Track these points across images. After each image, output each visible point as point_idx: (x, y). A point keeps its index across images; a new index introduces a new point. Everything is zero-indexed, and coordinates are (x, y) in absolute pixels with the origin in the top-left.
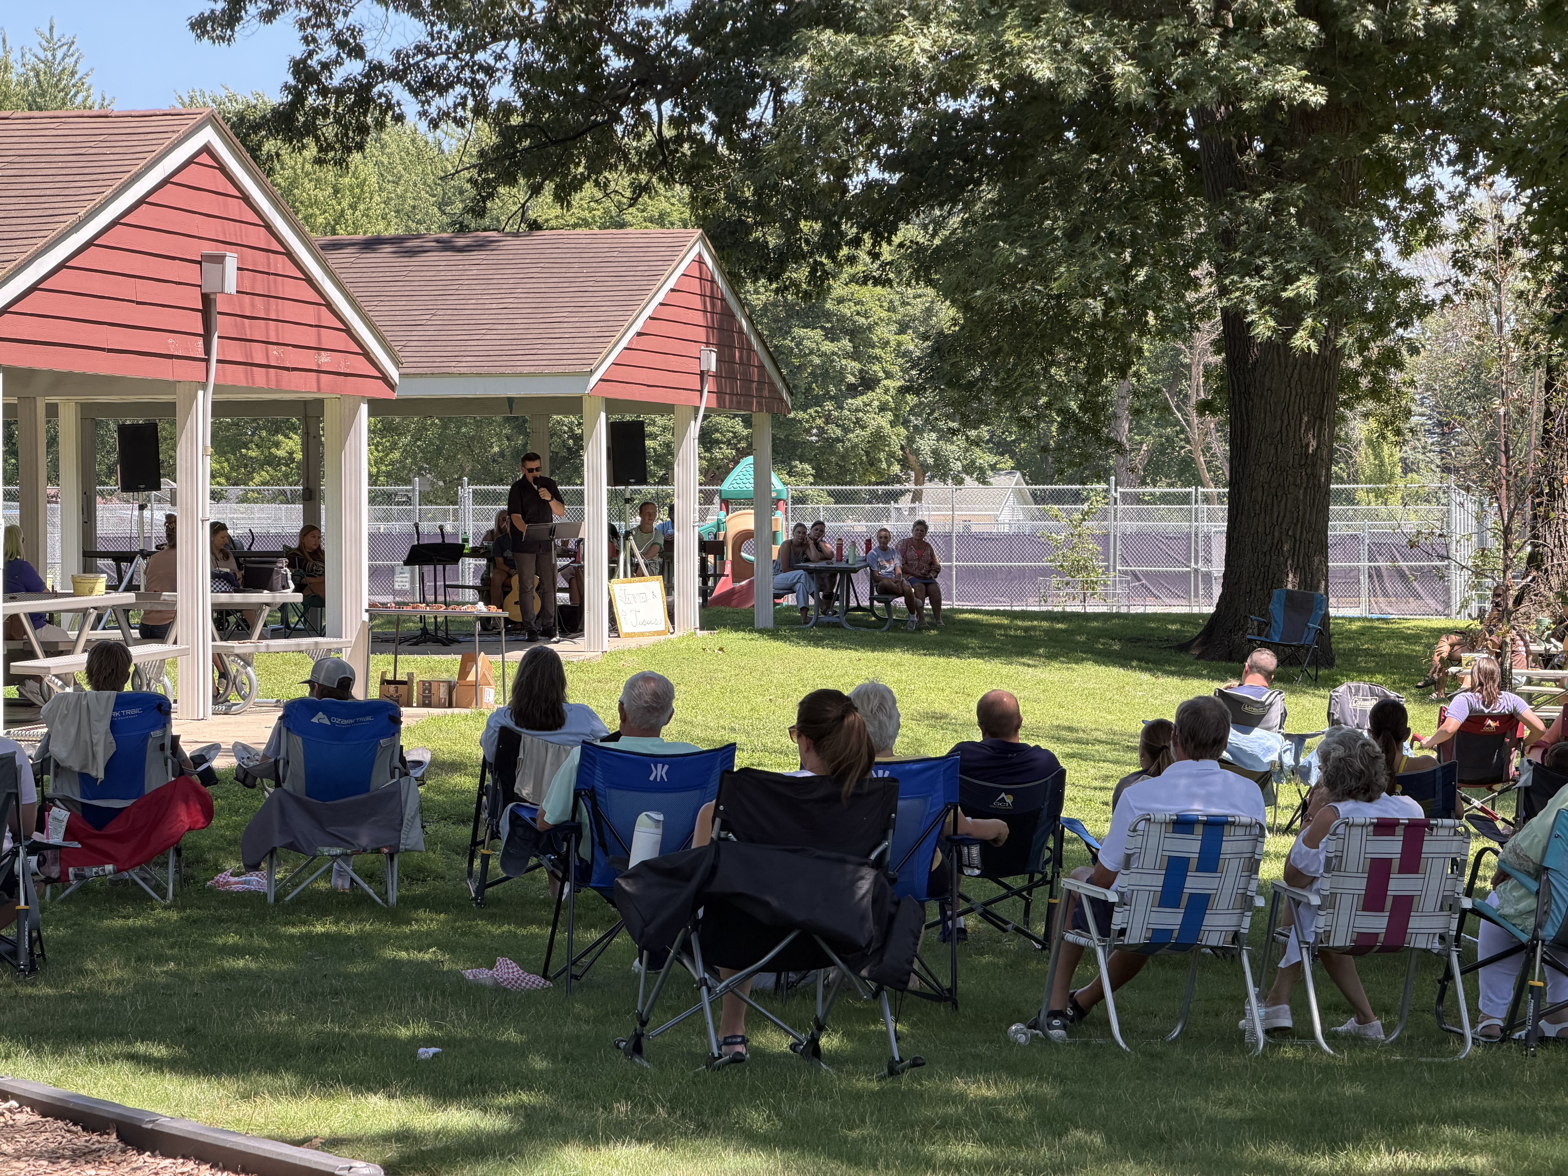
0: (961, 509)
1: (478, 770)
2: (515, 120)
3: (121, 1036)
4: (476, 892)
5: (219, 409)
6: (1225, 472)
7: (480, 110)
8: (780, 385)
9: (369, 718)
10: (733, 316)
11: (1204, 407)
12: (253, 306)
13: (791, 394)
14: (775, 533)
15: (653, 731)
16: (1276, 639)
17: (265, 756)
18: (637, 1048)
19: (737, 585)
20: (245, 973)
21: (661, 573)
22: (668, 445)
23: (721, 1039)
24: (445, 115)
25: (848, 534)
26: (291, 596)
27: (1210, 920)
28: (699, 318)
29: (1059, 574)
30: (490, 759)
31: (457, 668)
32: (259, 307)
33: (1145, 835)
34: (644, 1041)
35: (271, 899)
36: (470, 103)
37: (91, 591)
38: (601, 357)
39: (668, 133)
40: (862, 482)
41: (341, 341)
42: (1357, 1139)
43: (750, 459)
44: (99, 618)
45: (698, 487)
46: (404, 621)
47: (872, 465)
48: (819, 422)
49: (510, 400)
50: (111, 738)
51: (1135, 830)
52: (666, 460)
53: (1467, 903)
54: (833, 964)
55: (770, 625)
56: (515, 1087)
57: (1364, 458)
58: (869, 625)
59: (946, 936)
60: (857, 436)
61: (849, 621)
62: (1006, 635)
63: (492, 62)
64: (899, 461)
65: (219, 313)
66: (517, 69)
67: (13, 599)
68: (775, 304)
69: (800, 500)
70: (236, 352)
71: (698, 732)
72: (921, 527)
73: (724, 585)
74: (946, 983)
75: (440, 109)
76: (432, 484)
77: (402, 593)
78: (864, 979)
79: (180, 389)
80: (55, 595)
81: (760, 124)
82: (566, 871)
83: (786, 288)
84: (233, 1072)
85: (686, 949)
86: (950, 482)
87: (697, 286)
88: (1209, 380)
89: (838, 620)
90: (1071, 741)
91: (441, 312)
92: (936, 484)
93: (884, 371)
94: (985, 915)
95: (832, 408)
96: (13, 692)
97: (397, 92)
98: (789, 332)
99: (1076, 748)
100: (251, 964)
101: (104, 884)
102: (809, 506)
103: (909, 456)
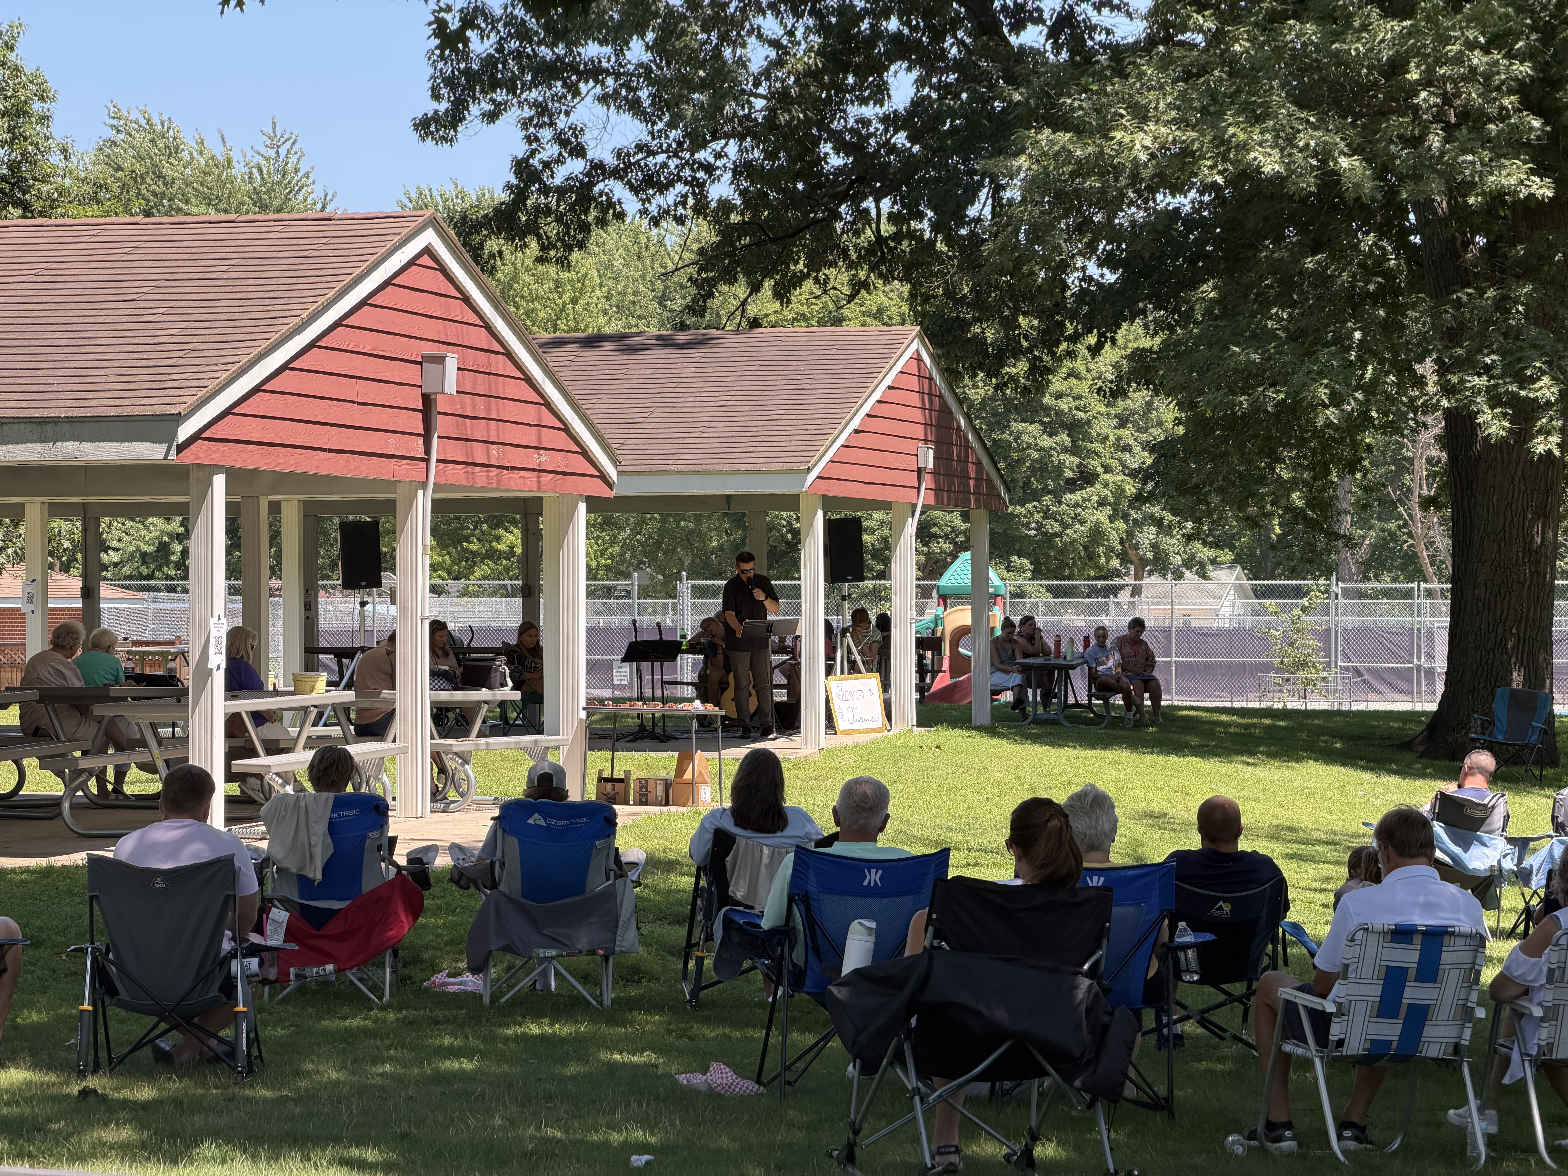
0: (1180, 604)
2: (735, 218)
3: (336, 1140)
4: (691, 995)
5: (438, 506)
6: (1448, 571)
7: (701, 208)
8: (998, 482)
9: (584, 820)
10: (951, 413)
11: (1427, 503)
12: (474, 406)
13: (1008, 490)
16: (1500, 738)
17: (479, 858)
18: (850, 1157)
19: (954, 680)
20: (461, 1075)
22: (885, 540)
23: (934, 1148)
24: (664, 213)
25: (1067, 629)
26: (509, 693)
27: (1429, 1031)
28: (917, 415)
29: (1277, 670)
31: (674, 764)
32: (480, 407)
33: (1363, 945)
34: (857, 1150)
35: (486, 1000)
36: (691, 201)
37: (312, 690)
38: (818, 454)
39: (887, 229)
40: (1081, 577)
41: (561, 440)
43: (967, 555)
44: (320, 715)
45: (915, 582)
46: (622, 719)
47: (1090, 559)
48: (1037, 516)
49: (728, 497)
50: (329, 840)
51: (1352, 940)
52: (883, 552)
54: (1047, 1074)
55: (987, 720)
58: (1088, 722)
59: (1162, 1042)
60: (1076, 531)
61: (1066, 718)
62: (1226, 733)
63: (711, 160)
64: (1118, 556)
65: (439, 413)
66: (736, 167)
67: (235, 697)
68: (993, 399)
69: (1019, 594)
70: (456, 452)
71: (914, 831)
72: (1138, 624)
73: (942, 681)
74: (1162, 1090)
75: (660, 207)
76: (652, 578)
77: (621, 687)
78: (1078, 1090)
79: (400, 488)
80: (276, 693)
81: (978, 220)
82: (780, 974)
83: (1005, 384)
85: (899, 1058)
86: (1169, 576)
87: (913, 383)
88: (1432, 475)
89: (1056, 717)
90: (1289, 842)
91: (659, 410)
92: (1155, 579)
93: (1102, 466)
94: (1202, 1022)
95: (1049, 503)
96: (235, 789)
97: (618, 190)
98: (1007, 426)
99: (1295, 848)
100: (467, 1065)
101: (324, 984)
102: (1027, 600)
103: (1129, 551)
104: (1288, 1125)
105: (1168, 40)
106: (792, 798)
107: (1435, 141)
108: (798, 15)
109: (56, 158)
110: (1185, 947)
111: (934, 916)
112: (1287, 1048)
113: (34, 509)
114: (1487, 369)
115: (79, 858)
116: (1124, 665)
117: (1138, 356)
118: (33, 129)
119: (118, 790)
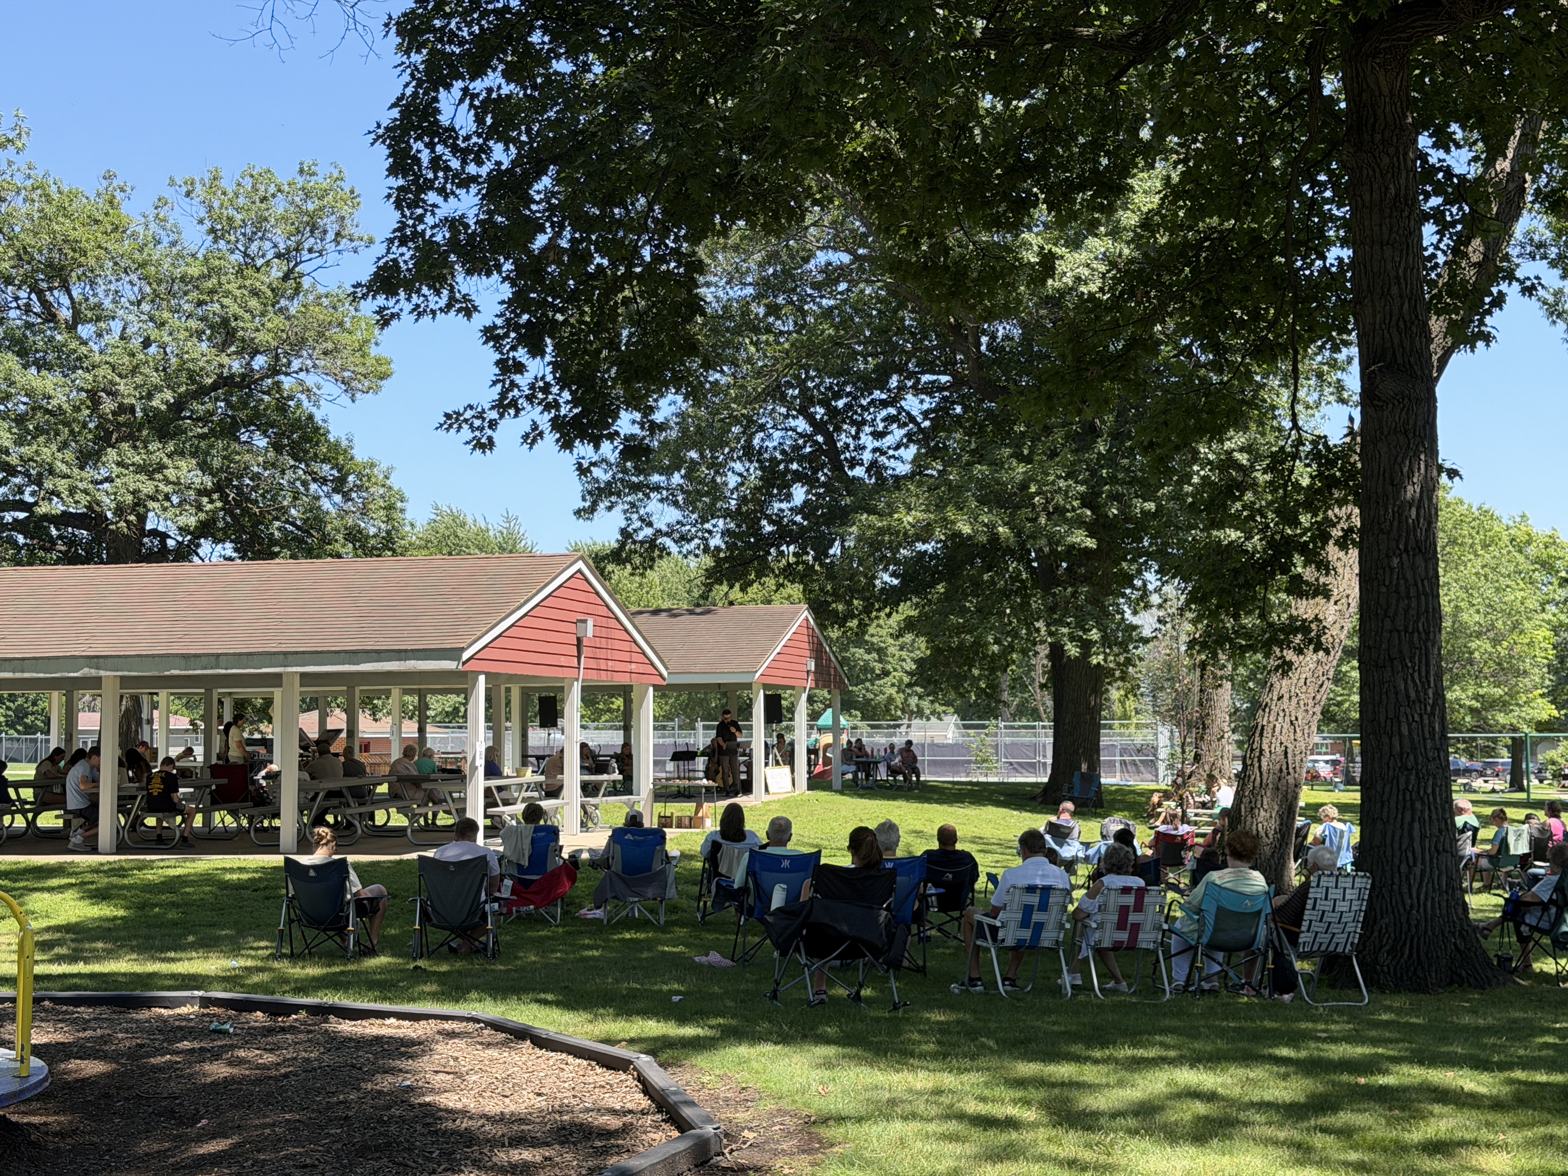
0: (929, 732)
2: (722, 555)
3: (534, 990)
4: (701, 919)
5: (584, 689)
6: (1052, 717)
7: (706, 550)
8: (844, 675)
9: (651, 836)
10: (822, 644)
11: (1042, 686)
12: (601, 643)
13: (849, 679)
15: (783, 843)
18: (774, 997)
20: (593, 958)
22: (792, 703)
24: (689, 552)
25: (877, 744)
26: (617, 776)
27: (1044, 935)
28: (806, 646)
29: (975, 763)
31: (694, 809)
32: (603, 643)
33: (1013, 894)
34: (778, 993)
35: (605, 922)
36: (702, 547)
37: (525, 775)
38: (760, 664)
39: (792, 560)
40: (883, 720)
41: (642, 659)
42: (1114, 1043)
43: (830, 710)
44: (529, 787)
45: (806, 723)
46: (670, 787)
47: (888, 711)
48: (863, 691)
49: (719, 685)
52: (791, 710)
53: (1166, 927)
54: (867, 956)
55: (840, 788)
56: (716, 1016)
57: (1117, 708)
59: (921, 940)
60: (881, 698)
62: (950, 793)
63: (711, 528)
64: (900, 710)
65: (585, 646)
66: (723, 531)
68: (842, 638)
69: (855, 728)
70: (592, 664)
72: (909, 743)
73: (819, 769)
74: (920, 963)
75: (687, 550)
76: (684, 721)
77: (669, 772)
78: (881, 963)
79: (566, 681)
80: (508, 777)
81: (834, 556)
82: (742, 909)
83: (847, 631)
84: (585, 1009)
85: (797, 950)
86: (924, 719)
87: (805, 631)
88: (1044, 673)
93: (893, 668)
94: (939, 930)
95: (869, 685)
96: (488, 822)
97: (668, 542)
98: (849, 650)
100: (596, 953)
101: (529, 914)
103: (906, 708)
104: (979, 979)
105: (920, 473)
106: (748, 826)
107: (1043, 520)
108: (751, 462)
109: (408, 528)
110: (931, 895)
112: (979, 943)
113: (396, 691)
114: (1068, 624)
115: (414, 856)
116: (903, 761)
117: (909, 618)
118: (396, 515)
119: (434, 823)
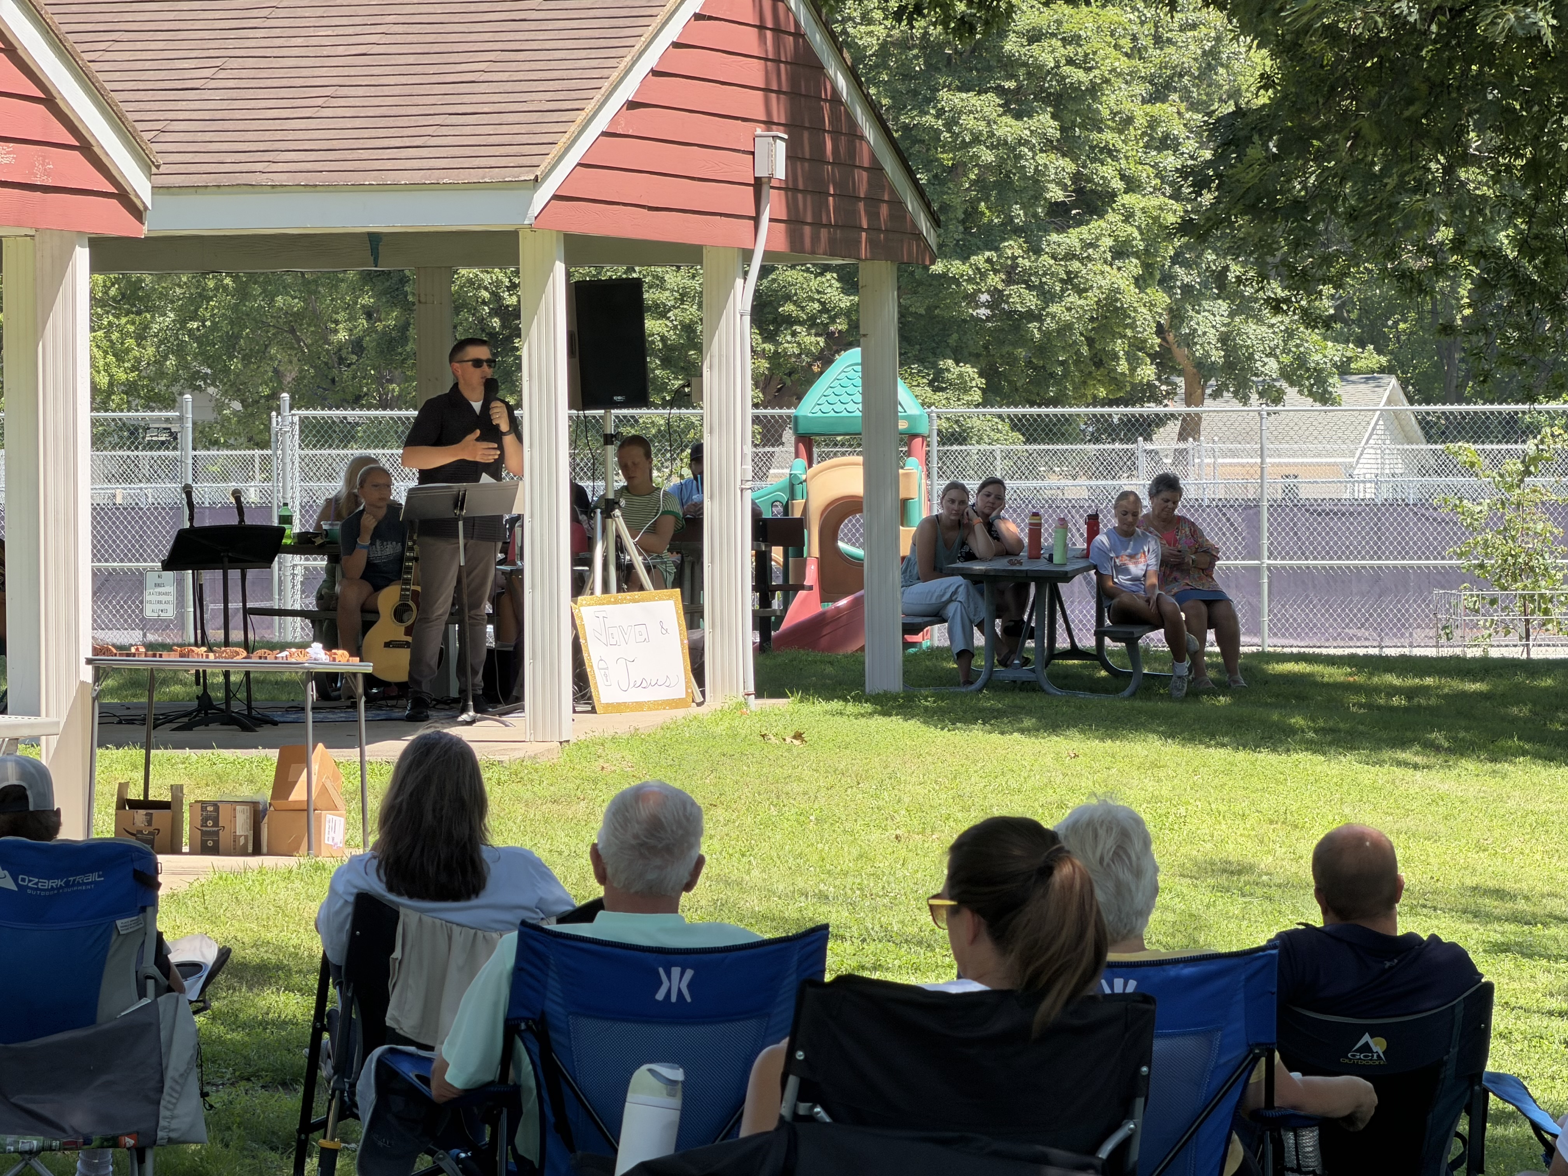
0: (1278, 453)
1: (313, 981)
8: (911, 204)
9: (94, 877)
10: (820, 68)
13: (936, 221)
14: (904, 504)
19: (830, 606)
21: (678, 582)
22: (688, 329)
28: (753, 73)
29: (1475, 582)
30: (337, 959)
31: (271, 773)
38: (555, 151)
40: (1080, 400)
43: (854, 355)
45: (750, 412)
46: (165, 682)
47: (1099, 364)
48: (995, 280)
49: (374, 240)
55: (894, 683)
58: (1096, 687)
60: (1070, 308)
61: (1054, 678)
62: (1369, 706)
64: (1153, 357)
68: (904, 44)
69: (957, 435)
71: (753, 903)
73: (804, 607)
76: (219, 407)
77: (161, 625)
86: (1254, 396)
87: (744, 7)
89: (1032, 677)
90: (1499, 919)
91: (235, 63)
92: (1228, 403)
93: (1123, 177)
95: (1018, 252)
98: (931, 100)
99: (1510, 931)
102: (973, 448)
103: (1174, 347)
111: (800, 1055)
